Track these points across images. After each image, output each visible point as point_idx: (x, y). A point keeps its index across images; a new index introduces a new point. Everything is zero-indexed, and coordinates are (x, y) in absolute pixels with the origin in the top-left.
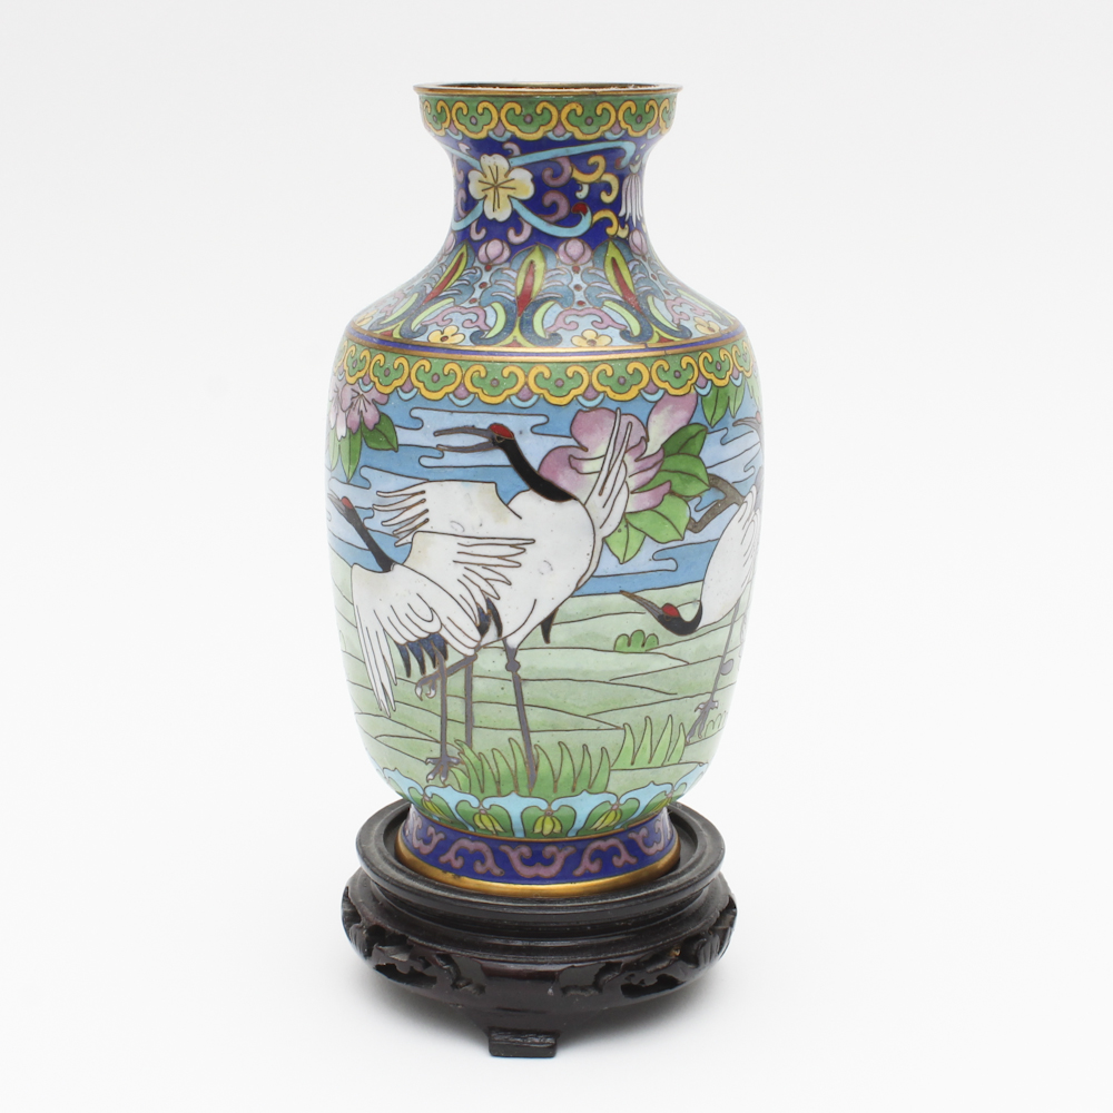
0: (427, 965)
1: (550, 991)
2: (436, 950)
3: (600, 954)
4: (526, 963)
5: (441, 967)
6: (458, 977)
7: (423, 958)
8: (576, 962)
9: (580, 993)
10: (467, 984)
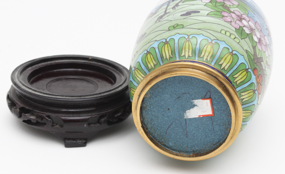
0: (42, 119)
1: (85, 125)
2: (45, 114)
3: (100, 112)
4: (77, 117)
5: (48, 120)
6: (53, 123)
7: (41, 117)
8: (93, 115)
9: (94, 125)
10: (56, 125)
